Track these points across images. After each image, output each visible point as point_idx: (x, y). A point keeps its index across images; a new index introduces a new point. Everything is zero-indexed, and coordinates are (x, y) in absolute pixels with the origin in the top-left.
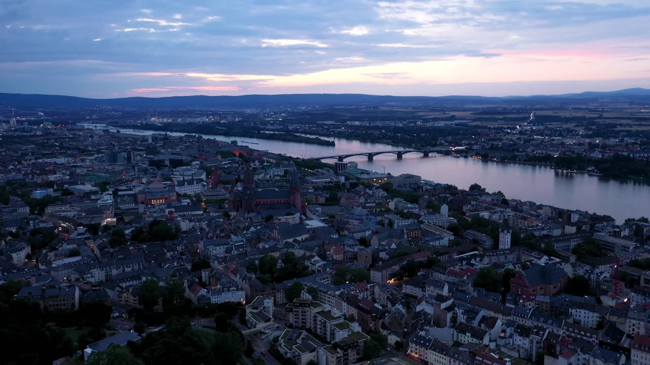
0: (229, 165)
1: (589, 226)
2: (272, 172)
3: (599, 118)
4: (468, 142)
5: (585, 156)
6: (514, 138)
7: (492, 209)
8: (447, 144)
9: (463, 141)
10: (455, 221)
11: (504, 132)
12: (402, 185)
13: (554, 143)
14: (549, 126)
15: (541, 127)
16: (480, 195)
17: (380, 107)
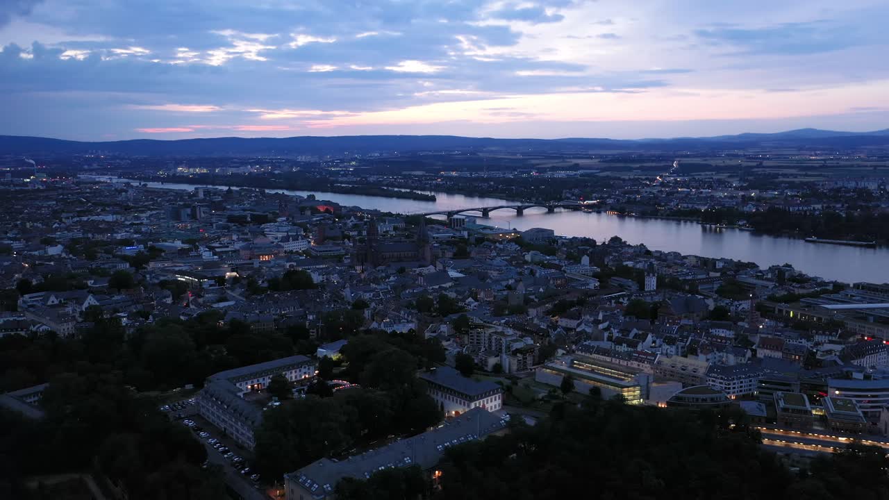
1: (733, 271)
3: (757, 167)
4: (599, 195)
5: (737, 210)
6: (655, 191)
7: (635, 259)
8: (574, 198)
9: (594, 194)
10: (598, 270)
11: (641, 184)
12: (534, 239)
13: (702, 196)
14: (697, 177)
15: (687, 178)
16: (622, 247)
17: (478, 154)
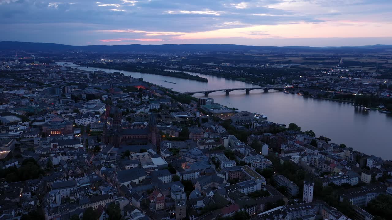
0: (127, 98)
1: (382, 174)
2: (151, 106)
3: (385, 63)
4: (296, 81)
5: (377, 95)
6: (328, 79)
7: (302, 150)
8: (282, 82)
9: (293, 81)
10: (271, 163)
11: (321, 73)
12: (240, 121)
13: (355, 83)
14: (352, 69)
15: (347, 70)
16: (295, 134)
17: (245, 54)
